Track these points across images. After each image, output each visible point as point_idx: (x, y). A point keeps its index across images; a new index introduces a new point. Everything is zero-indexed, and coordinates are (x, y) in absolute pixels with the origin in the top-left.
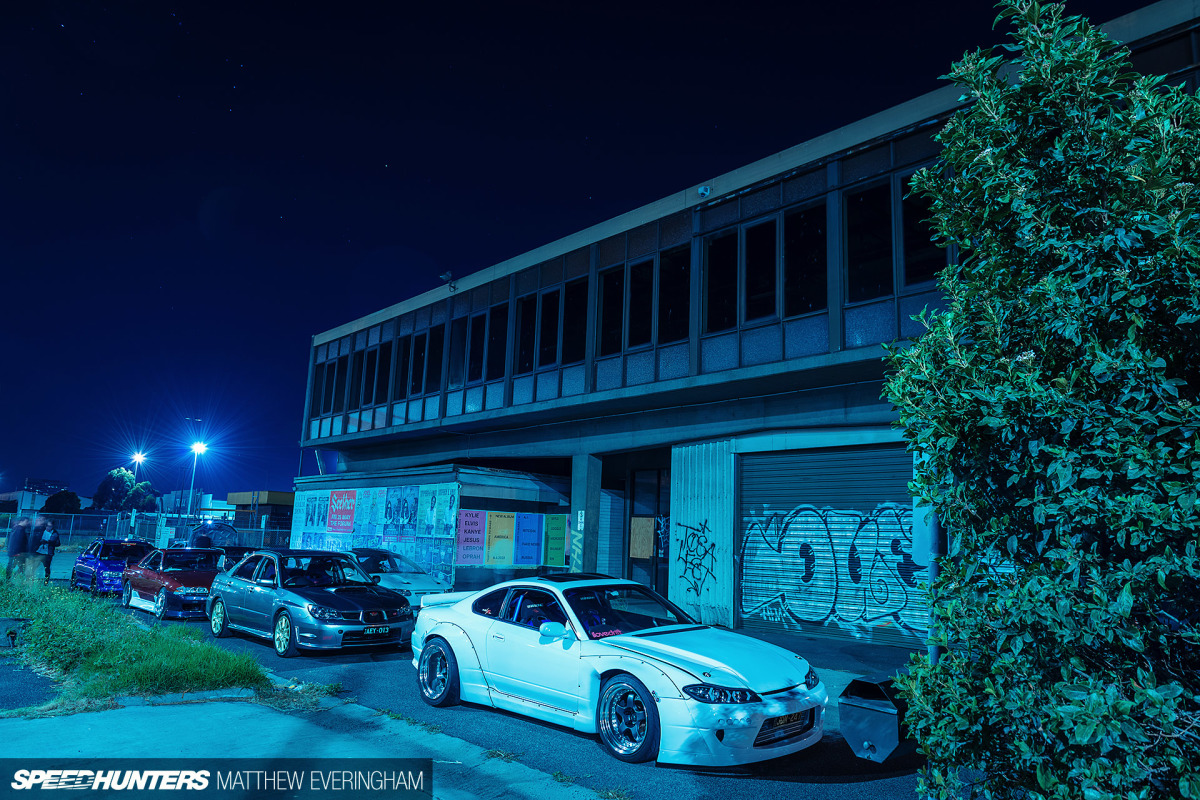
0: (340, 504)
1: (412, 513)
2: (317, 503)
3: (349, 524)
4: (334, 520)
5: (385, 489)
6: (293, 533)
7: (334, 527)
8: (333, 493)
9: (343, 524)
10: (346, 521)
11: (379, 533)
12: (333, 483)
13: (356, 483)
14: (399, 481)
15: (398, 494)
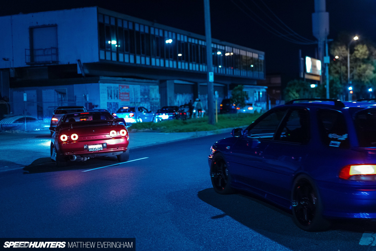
0: (123, 90)
1: (148, 94)
2: (113, 89)
3: (128, 98)
4: (121, 96)
5: (139, 86)
6: (101, 103)
7: (122, 99)
8: (119, 86)
9: (125, 98)
10: (127, 97)
11: (139, 101)
12: (119, 82)
13: (129, 82)
14: (143, 84)
15: (144, 88)
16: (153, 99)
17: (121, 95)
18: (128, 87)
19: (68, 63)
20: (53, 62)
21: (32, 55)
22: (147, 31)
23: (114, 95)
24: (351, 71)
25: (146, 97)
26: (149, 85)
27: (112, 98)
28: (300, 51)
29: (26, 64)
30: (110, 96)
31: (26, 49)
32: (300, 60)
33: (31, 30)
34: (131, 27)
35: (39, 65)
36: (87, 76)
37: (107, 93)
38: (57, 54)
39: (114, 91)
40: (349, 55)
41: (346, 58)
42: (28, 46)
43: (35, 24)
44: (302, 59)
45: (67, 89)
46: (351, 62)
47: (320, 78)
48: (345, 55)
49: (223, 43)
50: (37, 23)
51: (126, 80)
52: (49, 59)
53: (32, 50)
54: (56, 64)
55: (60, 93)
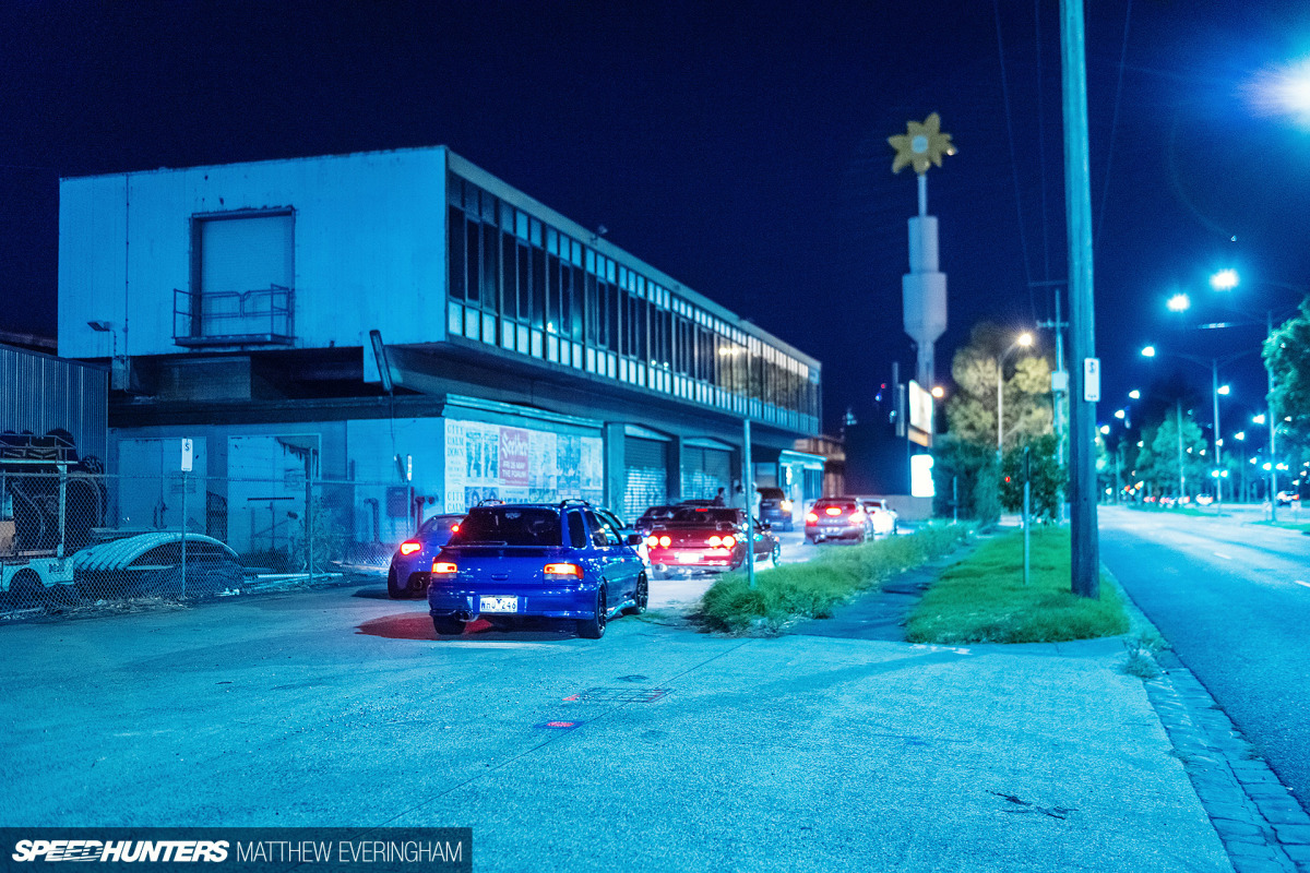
0: (510, 448)
1: (576, 463)
2: (483, 442)
3: (524, 474)
4: (506, 469)
5: (555, 435)
6: (449, 487)
7: (507, 478)
8: (502, 431)
9: (518, 474)
10: (521, 470)
11: (553, 486)
12: (502, 417)
13: (528, 422)
14: (566, 428)
15: (567, 442)
16: (588, 481)
17: (506, 464)
18: (524, 438)
19: (328, 345)
20: (277, 339)
21: (198, 316)
22: (577, 261)
23: (487, 461)
24: (1007, 427)
25: (571, 472)
26: (580, 435)
27: (479, 473)
28: (896, 366)
29: (174, 341)
30: (474, 466)
31: (175, 291)
32: (898, 390)
33: (199, 224)
34: (536, 241)
35: (221, 350)
36: (398, 390)
37: (465, 452)
38: (290, 313)
39: (486, 448)
40: (1000, 384)
41: (994, 390)
42: (183, 280)
43: (212, 206)
44: (902, 387)
45: (320, 435)
46: (1005, 403)
47: (929, 439)
48: (993, 383)
49: (746, 325)
50: (222, 201)
51: (522, 413)
52: (260, 327)
53: (197, 295)
54: (283, 348)
55: (293, 449)
